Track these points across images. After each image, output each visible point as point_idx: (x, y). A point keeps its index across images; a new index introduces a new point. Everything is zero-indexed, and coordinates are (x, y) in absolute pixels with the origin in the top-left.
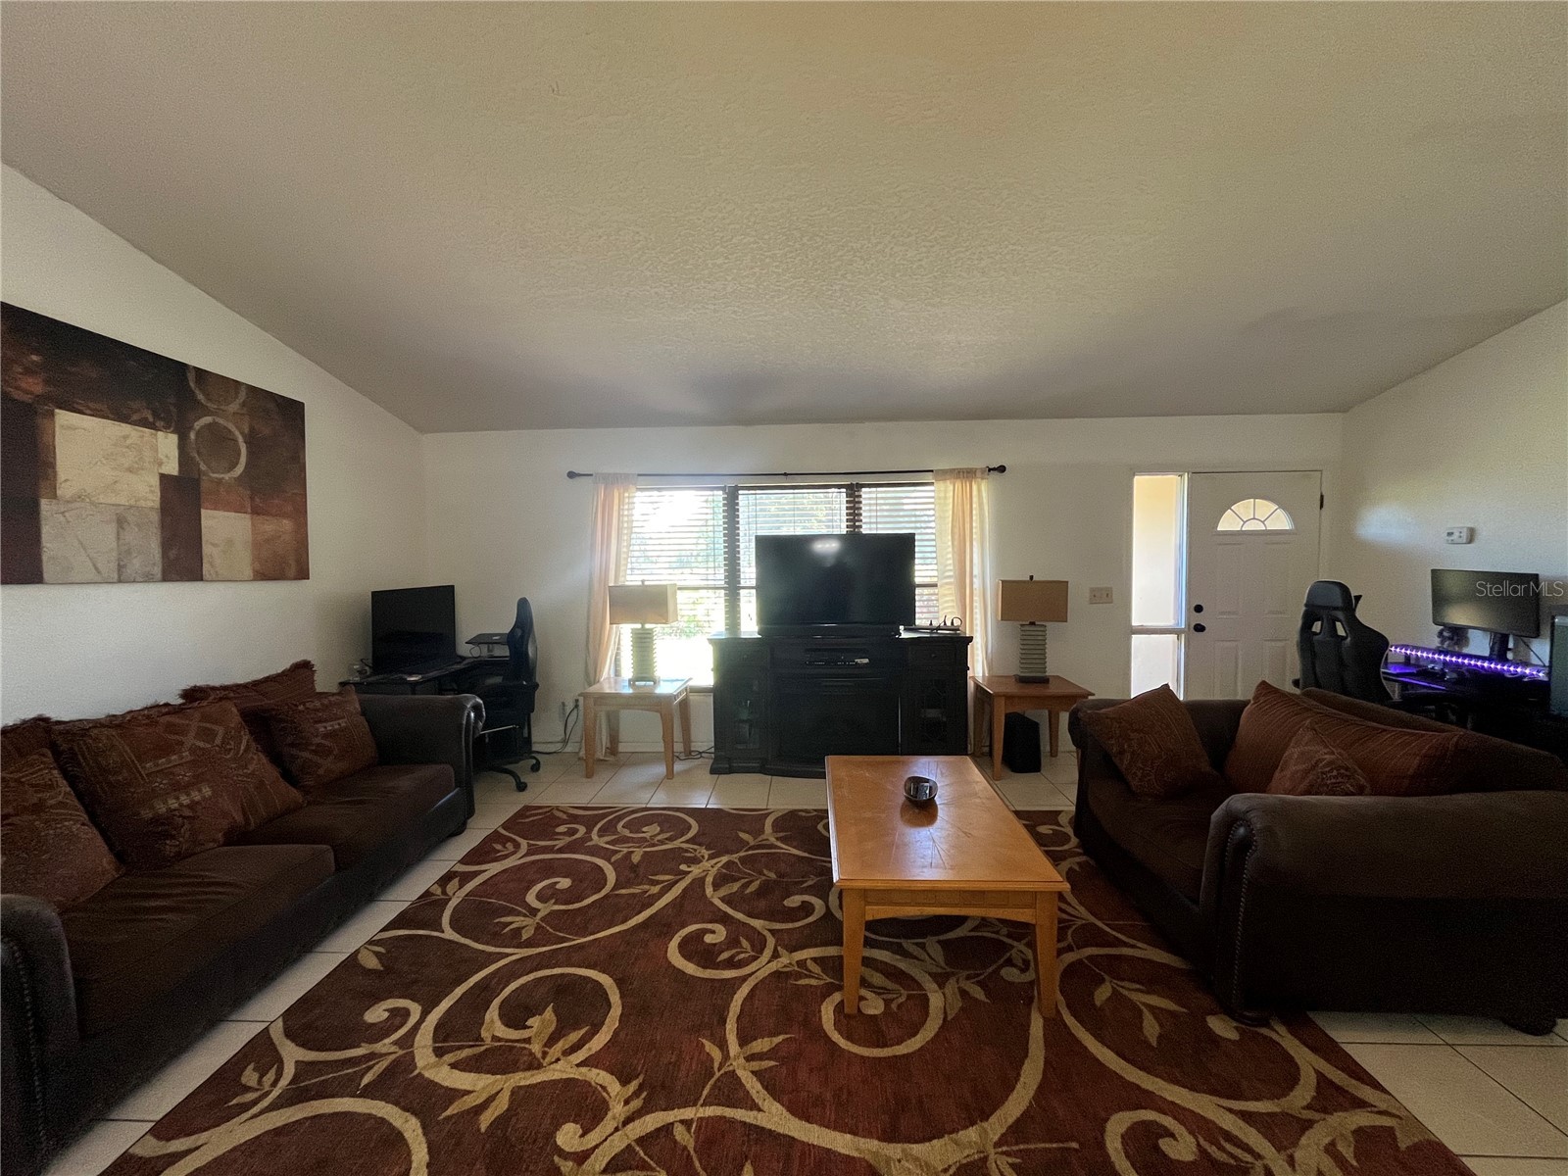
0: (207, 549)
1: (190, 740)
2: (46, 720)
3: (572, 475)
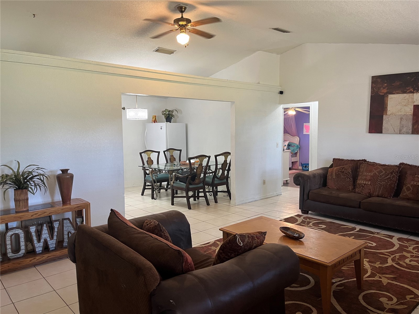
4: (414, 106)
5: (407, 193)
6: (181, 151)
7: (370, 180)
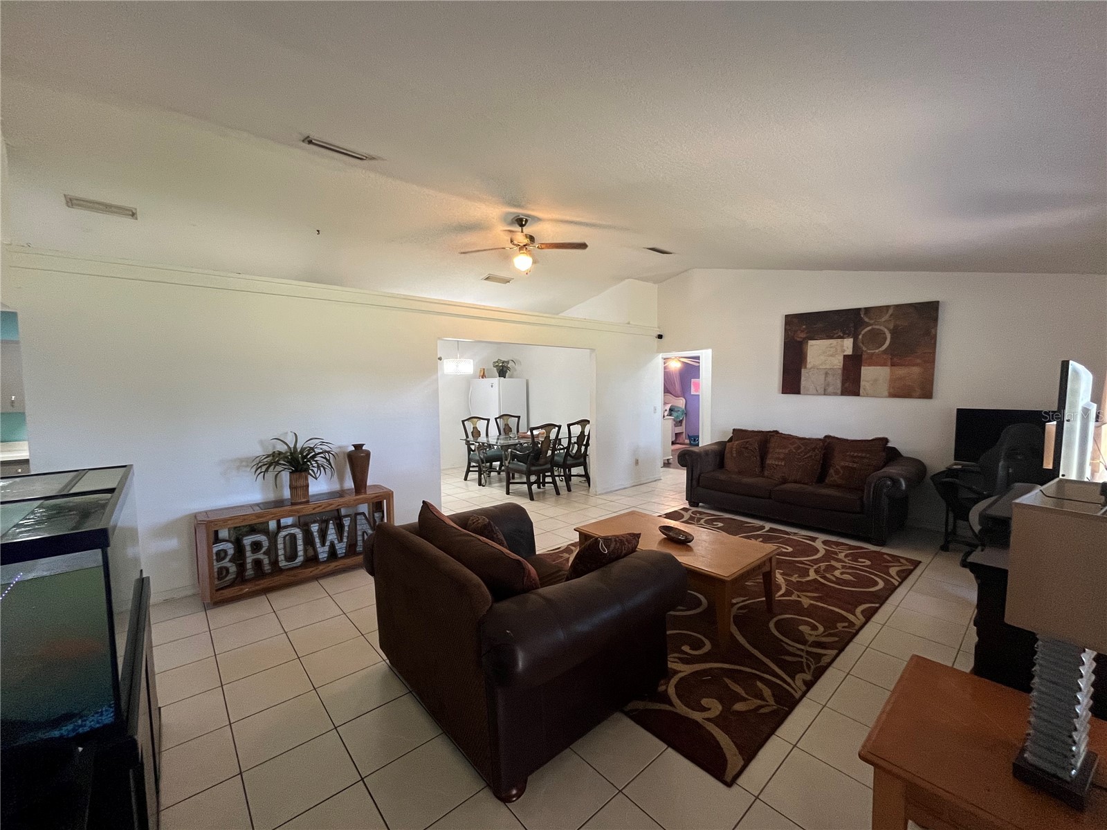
0: (862, 383)
4: (845, 357)
5: (836, 477)
6: (519, 417)
7: (783, 459)
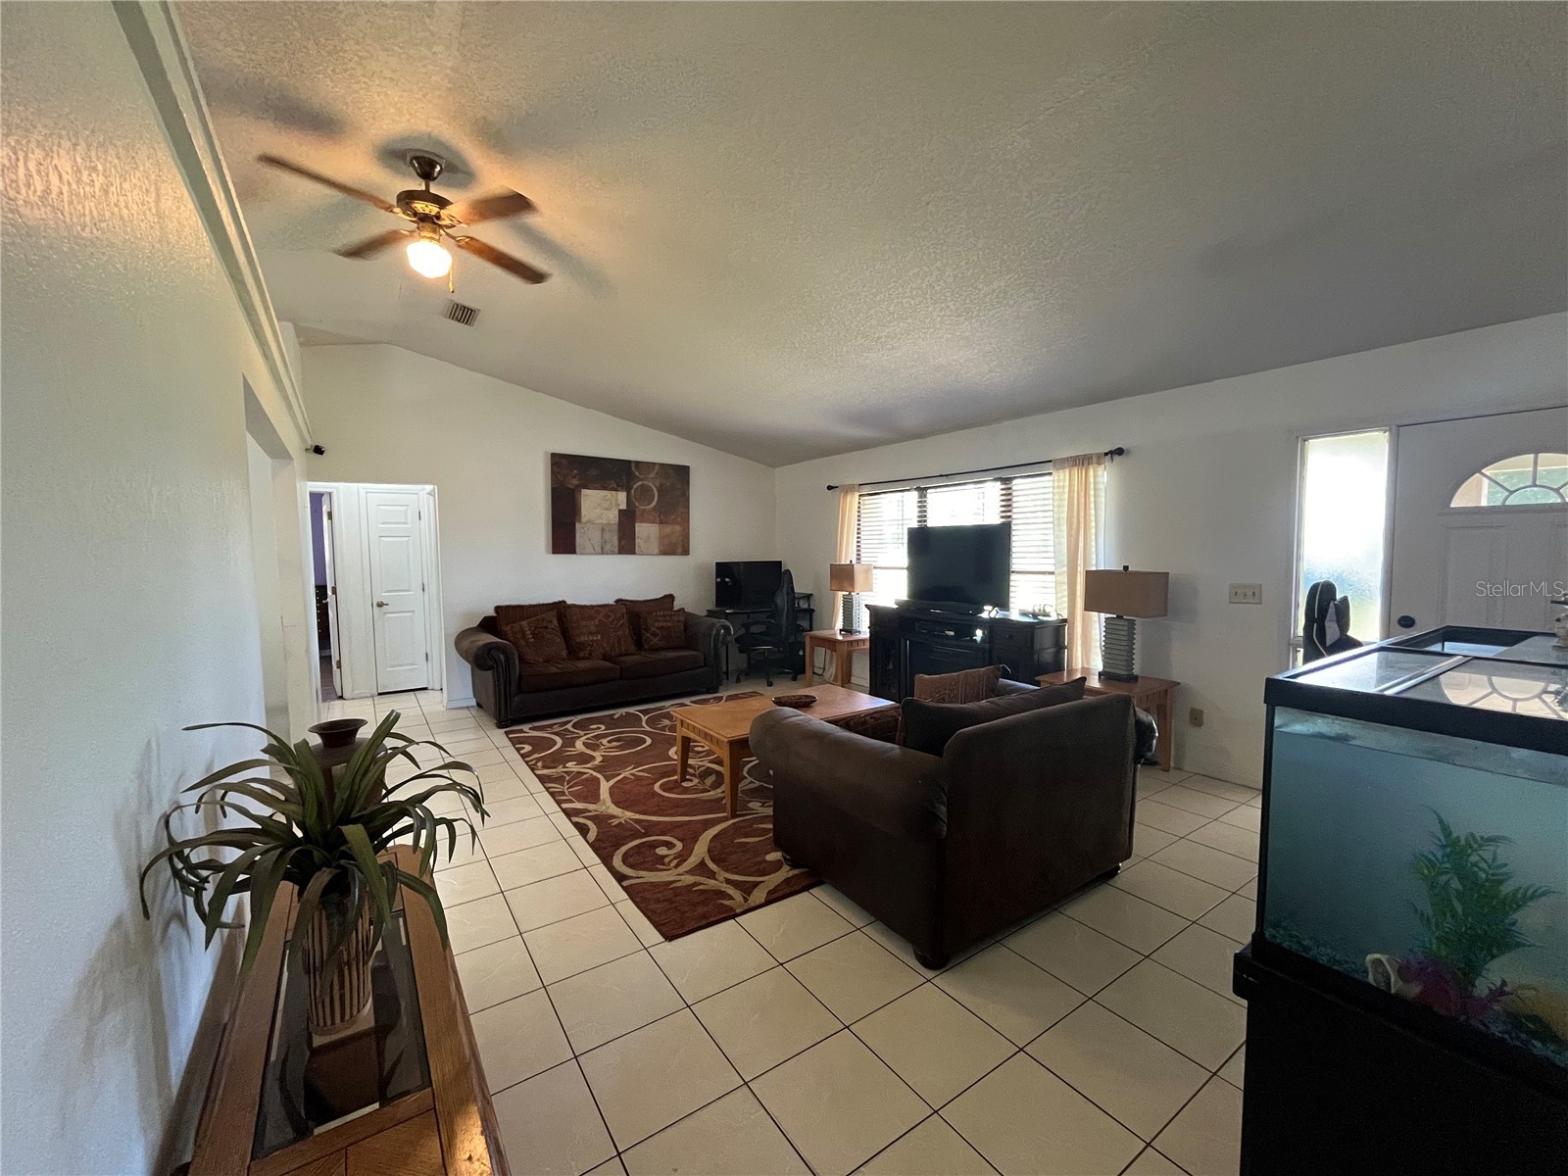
0: (637, 541)
1: (600, 617)
2: (564, 602)
3: (830, 488)
4: (620, 512)
5: (654, 640)
